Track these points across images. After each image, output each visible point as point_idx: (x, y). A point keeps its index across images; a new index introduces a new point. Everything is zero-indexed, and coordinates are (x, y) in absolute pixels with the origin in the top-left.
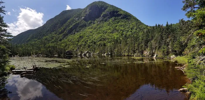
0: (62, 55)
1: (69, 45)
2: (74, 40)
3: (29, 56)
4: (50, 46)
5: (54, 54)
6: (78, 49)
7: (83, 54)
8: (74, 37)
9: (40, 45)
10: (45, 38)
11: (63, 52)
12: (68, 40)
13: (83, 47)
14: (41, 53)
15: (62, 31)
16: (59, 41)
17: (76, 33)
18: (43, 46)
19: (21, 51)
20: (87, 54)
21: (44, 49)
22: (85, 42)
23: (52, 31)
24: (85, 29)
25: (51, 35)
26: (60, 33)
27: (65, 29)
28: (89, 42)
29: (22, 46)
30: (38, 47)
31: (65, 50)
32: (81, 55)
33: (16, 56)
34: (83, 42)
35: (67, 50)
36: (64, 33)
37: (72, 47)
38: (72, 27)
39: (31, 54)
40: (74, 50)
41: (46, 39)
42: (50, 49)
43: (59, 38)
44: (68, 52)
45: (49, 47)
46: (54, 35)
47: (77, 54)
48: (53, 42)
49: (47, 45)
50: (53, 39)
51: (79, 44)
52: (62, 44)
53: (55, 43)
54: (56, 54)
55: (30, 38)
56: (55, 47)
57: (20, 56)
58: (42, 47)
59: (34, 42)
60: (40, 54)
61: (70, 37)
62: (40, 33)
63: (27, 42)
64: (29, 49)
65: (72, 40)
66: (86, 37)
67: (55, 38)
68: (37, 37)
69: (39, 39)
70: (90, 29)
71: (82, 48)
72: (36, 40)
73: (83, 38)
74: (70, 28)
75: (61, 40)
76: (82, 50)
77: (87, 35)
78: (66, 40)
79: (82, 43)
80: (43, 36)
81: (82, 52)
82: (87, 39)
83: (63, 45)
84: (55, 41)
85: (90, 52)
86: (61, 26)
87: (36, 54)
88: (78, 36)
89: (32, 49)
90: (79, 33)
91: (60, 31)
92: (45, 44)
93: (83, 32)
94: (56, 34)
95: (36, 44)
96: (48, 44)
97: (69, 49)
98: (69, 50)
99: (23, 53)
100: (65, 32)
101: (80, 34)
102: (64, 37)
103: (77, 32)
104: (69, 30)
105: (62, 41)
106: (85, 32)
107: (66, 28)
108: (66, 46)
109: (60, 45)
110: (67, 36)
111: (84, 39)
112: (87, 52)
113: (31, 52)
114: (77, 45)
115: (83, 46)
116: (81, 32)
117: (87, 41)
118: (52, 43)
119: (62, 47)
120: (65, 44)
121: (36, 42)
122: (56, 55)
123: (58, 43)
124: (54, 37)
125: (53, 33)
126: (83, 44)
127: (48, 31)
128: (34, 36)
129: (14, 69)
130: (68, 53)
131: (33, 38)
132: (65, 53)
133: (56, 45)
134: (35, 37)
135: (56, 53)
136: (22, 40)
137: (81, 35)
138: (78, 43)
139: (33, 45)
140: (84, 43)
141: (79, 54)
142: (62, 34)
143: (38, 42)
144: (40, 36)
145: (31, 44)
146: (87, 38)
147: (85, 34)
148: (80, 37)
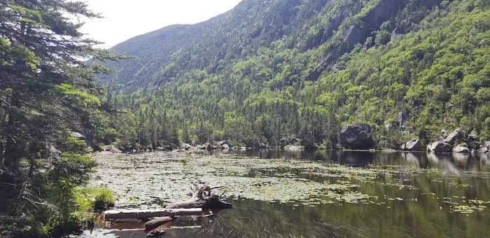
0: (323, 147)
1: (358, 97)
2: (383, 73)
3: (170, 149)
4: (263, 103)
5: (283, 144)
6: (404, 117)
7: (432, 147)
8: (383, 58)
9: (219, 98)
10: (240, 65)
11: (327, 132)
12: (354, 74)
13: (432, 111)
14: (226, 137)
15: (322, 31)
16: (307, 79)
17: (394, 37)
18: (232, 102)
19: (131, 124)
20: (459, 148)
21: (241, 119)
22: (448, 81)
23: (273, 35)
24: (444, 12)
25: (268, 51)
26: (314, 43)
27: (334, 24)
28: (468, 79)
29: (136, 101)
30: (208, 107)
31: (335, 123)
32: (419, 151)
33: (105, 147)
34: (431, 81)
35: (345, 126)
36: (332, 41)
37: (373, 108)
38: (371, 13)
39: (180, 138)
40: (380, 122)
41: (247, 72)
42: (268, 116)
43: (305, 64)
44: (352, 130)
45: (261, 108)
46: (281, 54)
47: (397, 146)
48: (279, 86)
49: (253, 100)
50: (277, 70)
51: (410, 94)
52: (319, 93)
53: (287, 92)
54: (292, 142)
55: (173, 64)
56: (290, 107)
57: (126, 149)
58: (227, 108)
59: (190, 85)
60: (218, 139)
61: (362, 59)
62: (218, 45)
63: (160, 83)
64: (168, 115)
65: (371, 71)
66: (449, 53)
67: (286, 67)
68: (207, 62)
69: (213, 71)
70: (475, 10)
71: (425, 112)
72: (199, 73)
73: (431, 60)
74: (362, 13)
75: (314, 76)
76: (428, 123)
77: (459, 42)
78: (342, 75)
79: (429, 87)
80: (232, 57)
81: (425, 137)
82: (457, 68)
83: (325, 97)
84: (288, 81)
85: (473, 134)
86: (319, 9)
87: (202, 139)
88: (407, 53)
89: (182, 115)
90: (409, 38)
91: (313, 31)
92: (241, 95)
93: (435, 31)
94: (291, 47)
95: (202, 93)
96: (254, 96)
97: (357, 120)
98: (354, 124)
99: (140, 135)
100: (338, 34)
101: (415, 43)
102: (331, 61)
103: (398, 32)
104: (357, 26)
105: (323, 80)
106: (446, 30)
107: (342, 18)
108: (340, 105)
109: (312, 99)
110: (345, 55)
111: (439, 65)
112: (459, 138)
113: (180, 132)
114: (400, 97)
115: (431, 102)
116: (421, 33)
117: (460, 75)
118: (272, 89)
119: (320, 109)
120: (335, 93)
121: (202, 84)
122: (293, 148)
123: (303, 92)
124: (281, 61)
125: (280, 43)
126: (431, 93)
127: (257, 34)
128: (194, 57)
129: (111, 205)
130: (350, 140)
131: (185, 64)
132: (334, 139)
133: (291, 101)
134: (199, 62)
135: (293, 137)
136: (134, 72)
137: (424, 45)
138: (407, 90)
139: (185, 99)
140: (437, 89)
141: (410, 145)
142: (321, 47)
143: (209, 83)
144: (221, 56)
145: (178, 94)
146: (457, 57)
147: (443, 38)
148: (419, 55)
